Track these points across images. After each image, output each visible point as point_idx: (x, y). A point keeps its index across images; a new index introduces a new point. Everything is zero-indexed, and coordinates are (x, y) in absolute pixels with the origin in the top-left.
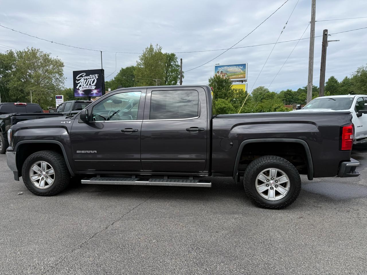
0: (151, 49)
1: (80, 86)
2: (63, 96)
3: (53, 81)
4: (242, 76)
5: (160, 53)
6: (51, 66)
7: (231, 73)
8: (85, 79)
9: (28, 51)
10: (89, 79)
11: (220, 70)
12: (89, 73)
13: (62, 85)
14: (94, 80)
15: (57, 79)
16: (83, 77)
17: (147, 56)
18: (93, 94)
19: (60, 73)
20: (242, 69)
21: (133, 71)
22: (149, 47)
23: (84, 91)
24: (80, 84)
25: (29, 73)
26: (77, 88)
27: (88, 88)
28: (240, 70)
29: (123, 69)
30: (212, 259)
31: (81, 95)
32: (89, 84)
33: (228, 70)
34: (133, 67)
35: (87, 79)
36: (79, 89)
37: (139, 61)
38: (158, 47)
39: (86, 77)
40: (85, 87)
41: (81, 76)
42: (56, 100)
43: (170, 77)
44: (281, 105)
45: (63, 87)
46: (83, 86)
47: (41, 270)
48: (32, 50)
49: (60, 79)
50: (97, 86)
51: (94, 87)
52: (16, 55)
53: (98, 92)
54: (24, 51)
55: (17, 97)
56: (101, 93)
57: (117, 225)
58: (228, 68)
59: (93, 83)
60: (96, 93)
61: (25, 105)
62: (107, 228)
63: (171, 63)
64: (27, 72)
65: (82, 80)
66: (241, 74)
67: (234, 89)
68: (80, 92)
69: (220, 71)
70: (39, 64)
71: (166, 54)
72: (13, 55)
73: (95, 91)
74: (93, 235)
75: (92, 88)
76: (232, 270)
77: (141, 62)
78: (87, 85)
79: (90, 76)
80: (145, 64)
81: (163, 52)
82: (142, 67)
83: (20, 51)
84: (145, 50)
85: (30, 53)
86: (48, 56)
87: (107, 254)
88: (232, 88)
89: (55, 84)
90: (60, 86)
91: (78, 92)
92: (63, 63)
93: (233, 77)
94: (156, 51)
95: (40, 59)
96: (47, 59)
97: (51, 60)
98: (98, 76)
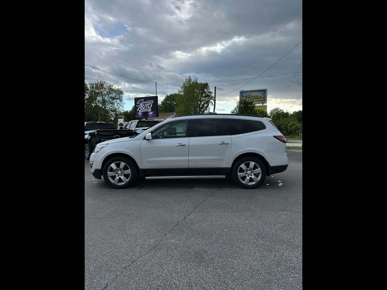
0: (190, 80)
1: (140, 109)
2: (123, 117)
3: (116, 106)
4: (263, 99)
5: (197, 83)
6: (114, 94)
7: (254, 97)
8: (143, 104)
9: (98, 83)
10: (146, 103)
11: (245, 94)
12: (146, 99)
13: (121, 108)
14: (150, 105)
15: (118, 103)
16: (142, 102)
17: (186, 85)
18: (149, 115)
19: (120, 99)
20: (262, 94)
21: (176, 97)
22: (188, 78)
23: (142, 113)
24: (140, 108)
25: (98, 100)
26: (138, 110)
27: (146, 110)
28: (261, 95)
29: (167, 96)
30: (278, 246)
31: (140, 116)
32: (146, 108)
33: (251, 95)
34: (175, 94)
35: (145, 104)
36: (138, 111)
37: (180, 89)
38: (195, 78)
39: (144, 102)
40: (143, 110)
41: (141, 102)
42: (119, 119)
43: (204, 101)
44: (295, 123)
45: (123, 110)
46: (142, 109)
47: (146, 249)
48: (101, 82)
49: (121, 104)
50: (153, 109)
51: (150, 110)
52: (89, 86)
53: (153, 113)
54: (95, 83)
55: (89, 118)
56: (155, 115)
57: (192, 216)
58: (251, 93)
59: (149, 107)
60: (152, 115)
61: (104, 123)
62: (185, 218)
63: (205, 90)
64: (97, 99)
65: (141, 105)
66: (262, 98)
67: (257, 110)
68: (140, 114)
69: (244, 96)
70: (106, 93)
71: (201, 84)
72: (87, 86)
73: (151, 113)
74: (176, 223)
75: (149, 111)
76: (298, 256)
77: (182, 90)
78: (145, 108)
79: (147, 101)
80: (184, 91)
81: (199, 82)
82: (182, 94)
83: (92, 84)
84: (185, 81)
85: (99, 84)
86: (112, 86)
87: (193, 239)
88: (256, 109)
89: (117, 108)
90: (121, 109)
91: (138, 113)
92: (123, 92)
93: (255, 100)
94: (193, 81)
95: (106, 89)
96: (111, 89)
97: (114, 89)
98: (153, 101)
